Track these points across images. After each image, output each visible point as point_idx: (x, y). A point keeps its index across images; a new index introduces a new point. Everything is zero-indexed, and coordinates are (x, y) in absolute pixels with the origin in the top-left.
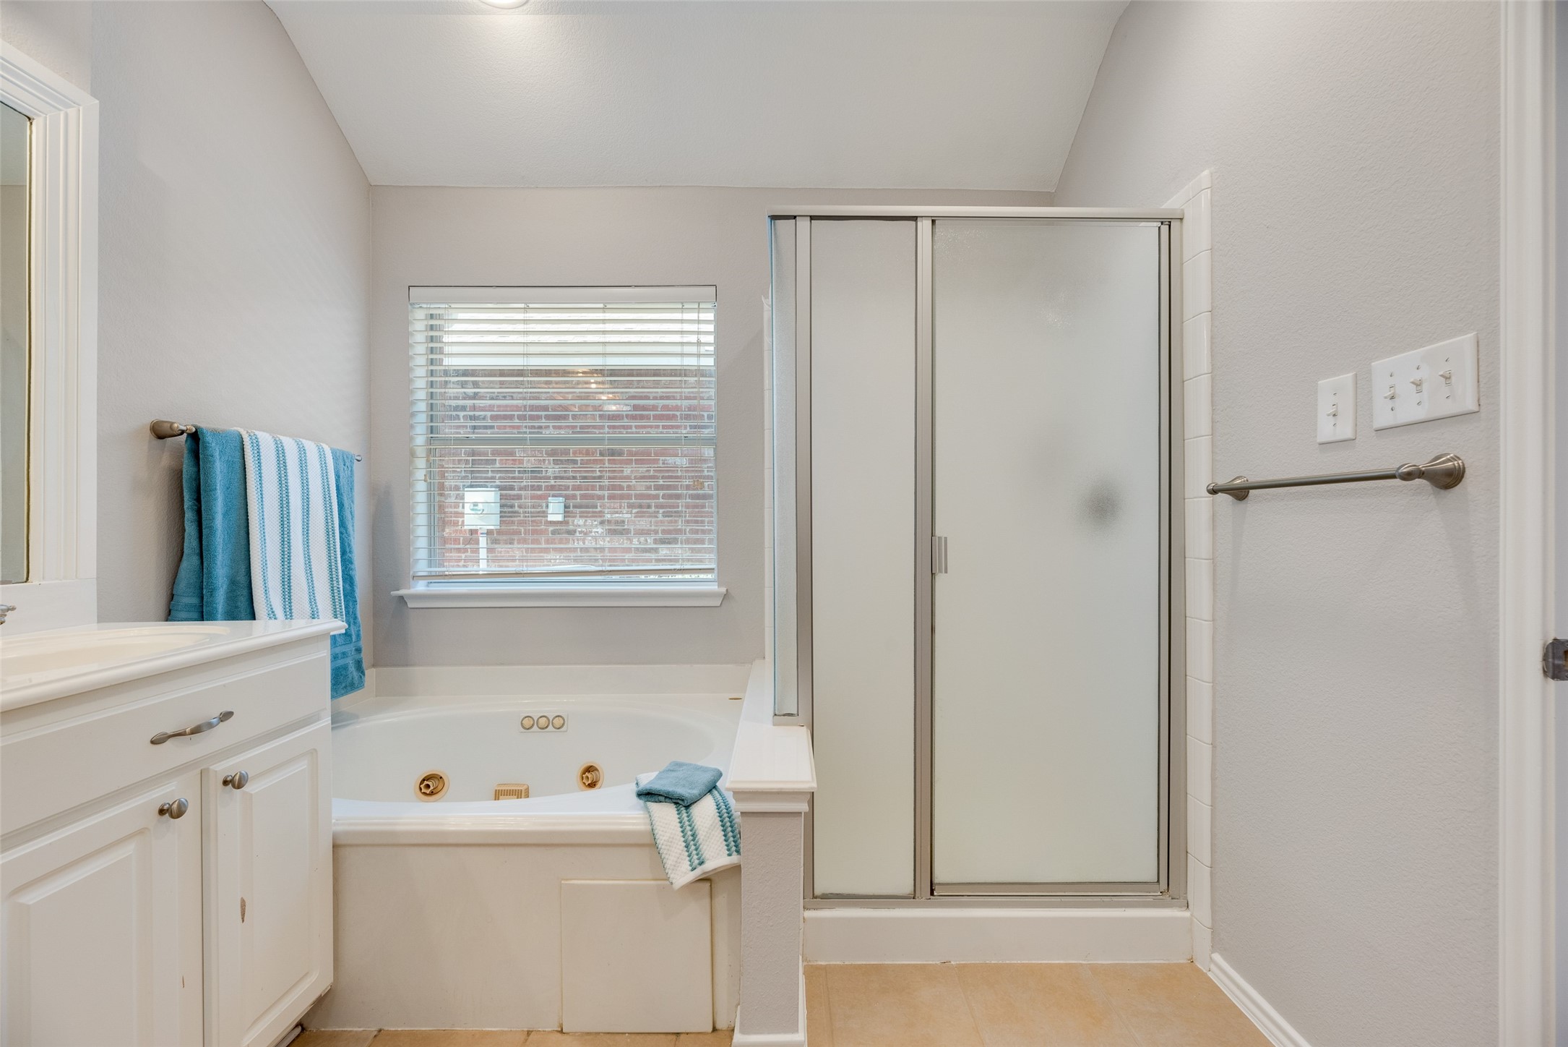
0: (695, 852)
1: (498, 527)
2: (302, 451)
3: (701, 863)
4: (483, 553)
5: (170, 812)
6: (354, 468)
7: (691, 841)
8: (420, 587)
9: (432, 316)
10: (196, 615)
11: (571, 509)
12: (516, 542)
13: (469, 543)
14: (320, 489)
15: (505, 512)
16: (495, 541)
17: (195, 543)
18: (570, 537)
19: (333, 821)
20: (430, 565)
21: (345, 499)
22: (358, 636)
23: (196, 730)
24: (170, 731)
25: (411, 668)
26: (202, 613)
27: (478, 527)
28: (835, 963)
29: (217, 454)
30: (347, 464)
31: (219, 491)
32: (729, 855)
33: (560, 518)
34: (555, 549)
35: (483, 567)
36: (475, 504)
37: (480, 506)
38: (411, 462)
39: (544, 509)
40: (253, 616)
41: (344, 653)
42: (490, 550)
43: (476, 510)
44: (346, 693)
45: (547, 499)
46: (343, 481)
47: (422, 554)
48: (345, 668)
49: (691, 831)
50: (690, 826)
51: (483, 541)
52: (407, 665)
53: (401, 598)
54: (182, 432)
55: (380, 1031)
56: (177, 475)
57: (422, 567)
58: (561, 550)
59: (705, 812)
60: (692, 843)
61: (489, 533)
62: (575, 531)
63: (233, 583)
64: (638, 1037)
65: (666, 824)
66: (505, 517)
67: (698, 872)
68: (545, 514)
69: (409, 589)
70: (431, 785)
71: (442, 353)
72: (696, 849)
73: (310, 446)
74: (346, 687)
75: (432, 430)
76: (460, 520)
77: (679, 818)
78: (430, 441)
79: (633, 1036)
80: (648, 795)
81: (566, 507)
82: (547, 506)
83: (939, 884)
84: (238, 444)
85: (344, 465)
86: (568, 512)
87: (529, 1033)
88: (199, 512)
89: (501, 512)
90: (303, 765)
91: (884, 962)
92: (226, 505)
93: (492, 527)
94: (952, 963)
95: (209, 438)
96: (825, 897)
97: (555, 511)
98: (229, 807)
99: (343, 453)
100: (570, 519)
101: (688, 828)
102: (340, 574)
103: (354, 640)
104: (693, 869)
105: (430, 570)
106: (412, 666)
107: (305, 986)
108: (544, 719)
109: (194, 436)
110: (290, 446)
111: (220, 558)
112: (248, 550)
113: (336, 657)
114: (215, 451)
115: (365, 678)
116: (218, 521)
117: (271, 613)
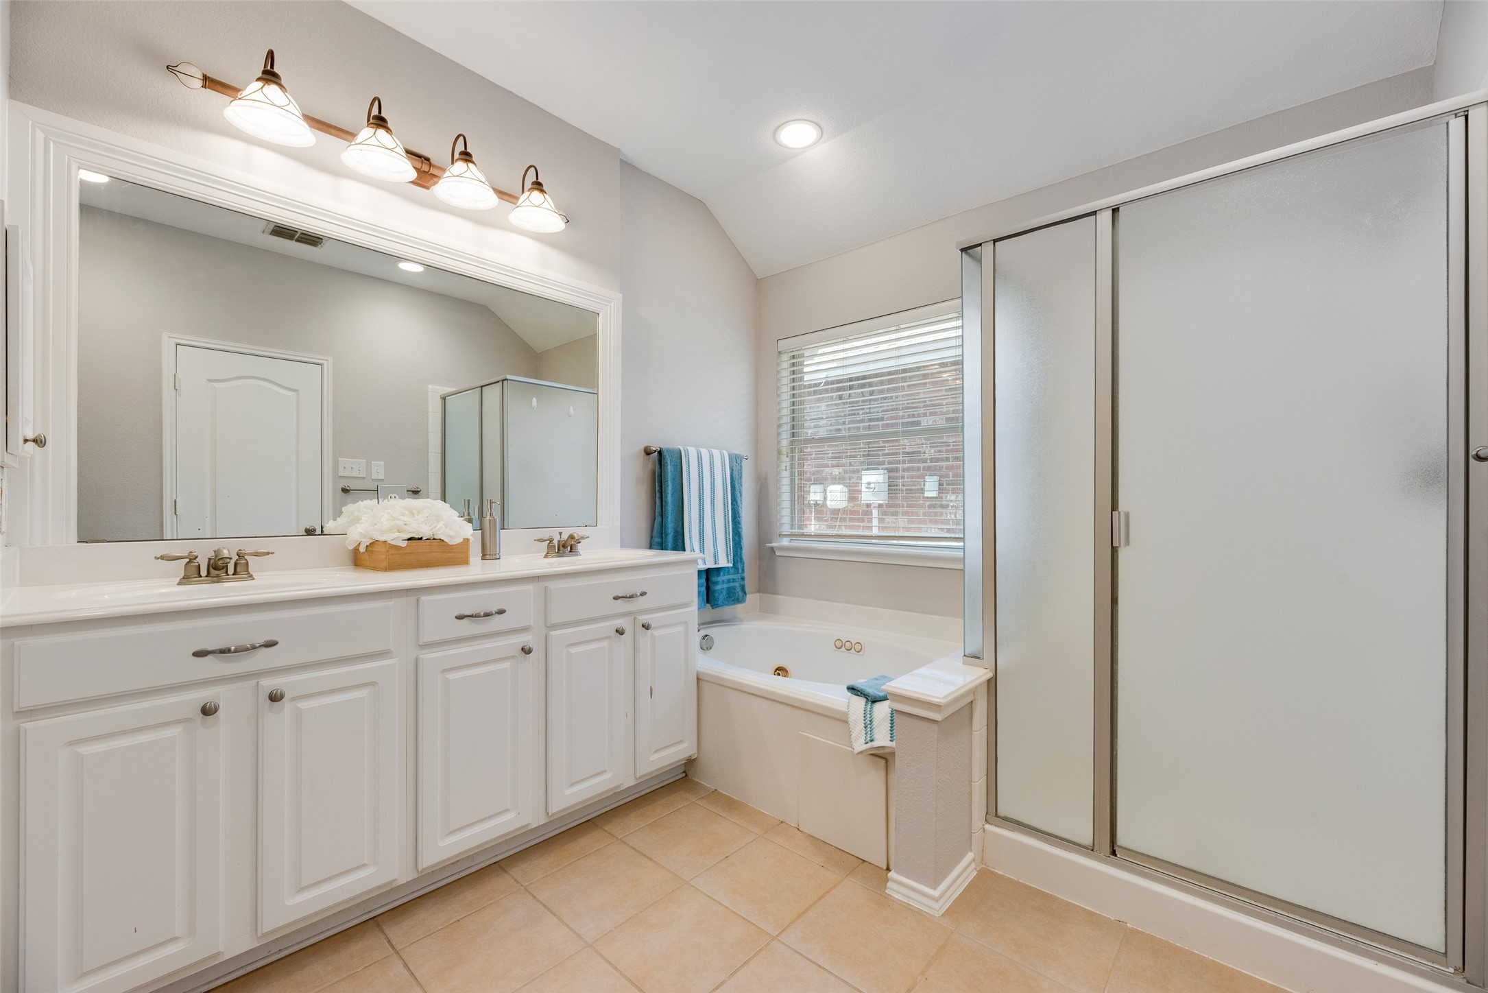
0: (869, 732)
1: (887, 502)
2: (711, 456)
3: (872, 741)
4: (875, 522)
5: (620, 632)
6: (743, 464)
7: (869, 725)
8: (785, 542)
9: (794, 357)
10: (660, 547)
11: (945, 486)
12: (900, 515)
13: (865, 515)
14: (721, 479)
15: (892, 490)
16: (885, 514)
17: (660, 510)
18: (944, 511)
19: (700, 666)
20: (792, 527)
21: (736, 484)
22: (743, 570)
23: (631, 597)
24: (620, 595)
25: (777, 596)
26: (662, 546)
27: (872, 502)
28: (1009, 876)
29: (669, 462)
30: (738, 462)
31: (669, 482)
32: (891, 741)
33: (934, 494)
34: (931, 521)
35: (875, 532)
36: (869, 483)
37: (872, 485)
38: (778, 458)
39: (922, 487)
40: (684, 550)
41: (734, 579)
42: (881, 520)
43: (869, 488)
44: (734, 604)
45: (924, 478)
46: (735, 473)
47: (786, 520)
48: (734, 588)
49: (870, 718)
50: (870, 714)
51: (875, 512)
52: (775, 594)
53: (772, 548)
54: (655, 451)
55: (716, 790)
56: (654, 472)
57: (786, 529)
58: (936, 522)
59: (882, 710)
60: (869, 726)
61: (880, 506)
62: (948, 506)
63: (676, 532)
64: (839, 851)
65: (857, 710)
66: (892, 494)
67: (870, 745)
68: (922, 490)
69: (777, 542)
70: (780, 671)
72: (871, 731)
73: (716, 453)
74: (734, 600)
75: (793, 435)
76: (860, 496)
77: (865, 709)
78: (792, 443)
79: (836, 849)
80: (852, 689)
81: (940, 485)
82: (924, 485)
83: (1121, 847)
84: (679, 455)
85: (736, 463)
86: (943, 489)
87: (782, 822)
88: (661, 493)
89: (889, 489)
90: (680, 629)
91: (1056, 895)
92: (673, 489)
93: (881, 502)
94: (1128, 925)
95: (665, 454)
96: (1006, 819)
97: (931, 488)
98: (645, 638)
99: (736, 455)
100: (944, 495)
101: (869, 716)
102: (731, 530)
103: (740, 572)
104: (867, 743)
105: (791, 531)
106: (778, 594)
107: (681, 746)
108: (849, 643)
109: (660, 453)
110: (705, 453)
111: (670, 517)
112: (683, 514)
113: (729, 581)
114: (668, 459)
115: (747, 596)
116: (669, 498)
117: (692, 550)
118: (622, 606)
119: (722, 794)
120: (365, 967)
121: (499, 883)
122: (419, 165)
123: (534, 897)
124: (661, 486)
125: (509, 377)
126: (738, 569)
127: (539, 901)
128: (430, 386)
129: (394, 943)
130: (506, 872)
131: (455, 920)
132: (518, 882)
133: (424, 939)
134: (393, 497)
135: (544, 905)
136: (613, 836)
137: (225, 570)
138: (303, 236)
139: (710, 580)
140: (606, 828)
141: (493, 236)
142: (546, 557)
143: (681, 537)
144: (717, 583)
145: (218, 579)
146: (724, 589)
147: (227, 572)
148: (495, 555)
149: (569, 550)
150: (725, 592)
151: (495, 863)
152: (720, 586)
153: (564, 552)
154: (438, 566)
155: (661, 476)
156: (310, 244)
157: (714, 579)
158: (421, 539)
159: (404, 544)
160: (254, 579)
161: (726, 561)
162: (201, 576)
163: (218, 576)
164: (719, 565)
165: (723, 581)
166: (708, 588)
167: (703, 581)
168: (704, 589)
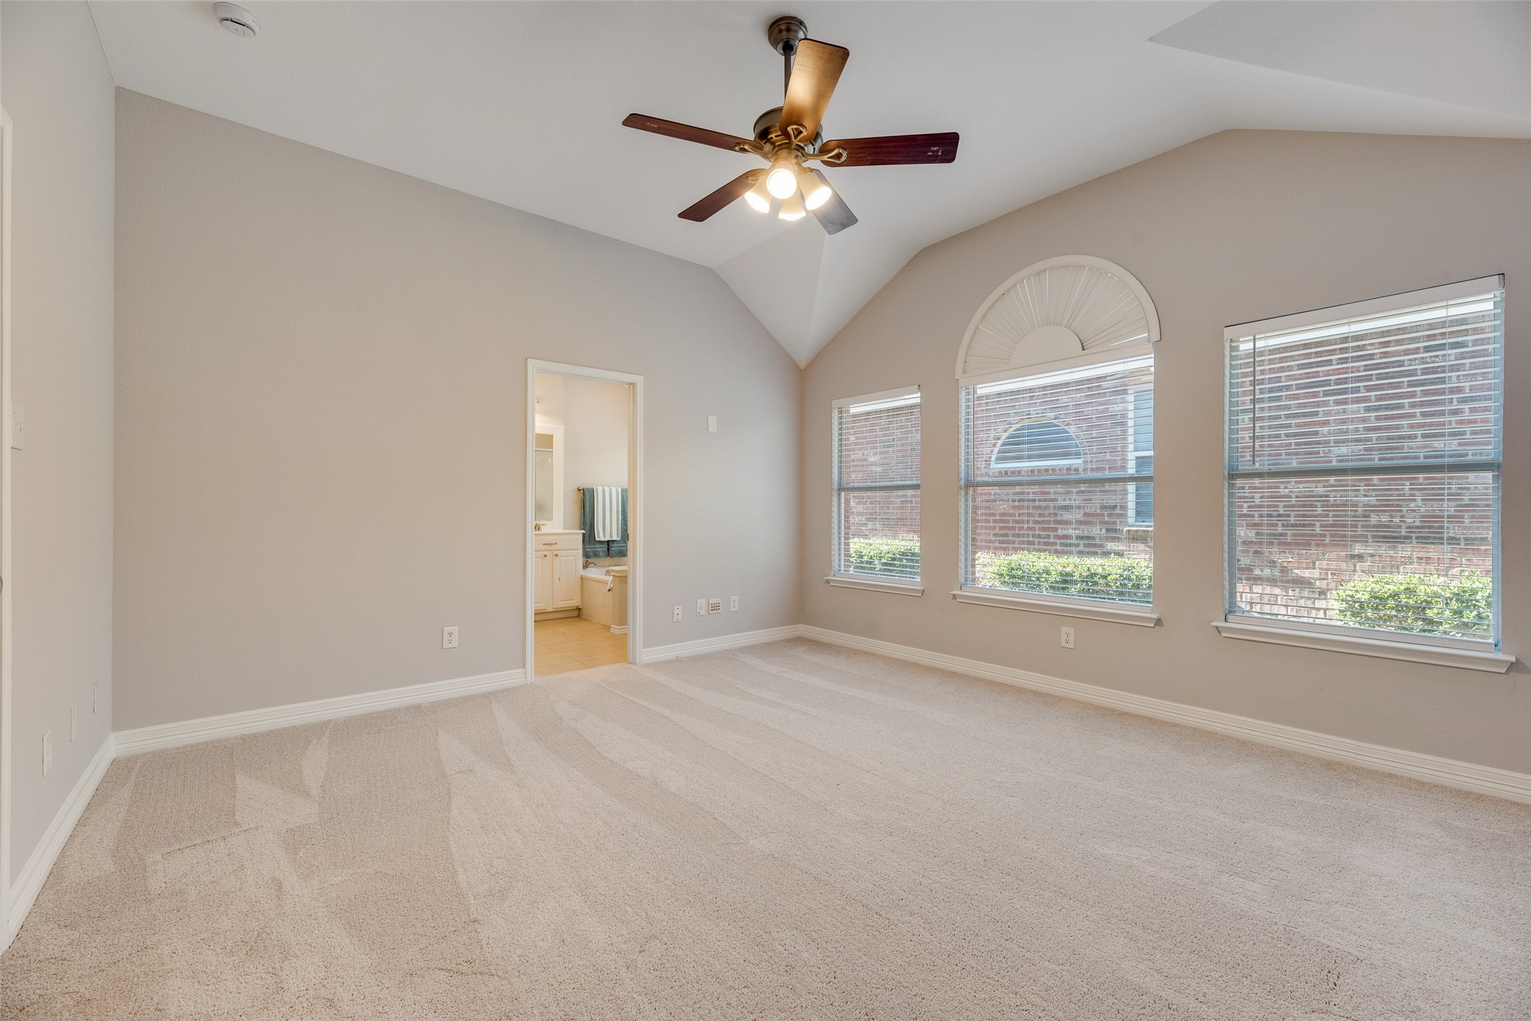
2: (611, 491)
14: (616, 500)
23: (552, 544)
29: (587, 494)
31: (587, 502)
56: (580, 498)
63: (591, 524)
73: (614, 489)
84: (592, 490)
85: (626, 492)
90: (573, 558)
92: (589, 505)
95: (586, 491)
99: (623, 488)
107: (573, 601)
109: (584, 490)
110: (607, 489)
111: (587, 516)
112: (594, 516)
113: (620, 547)
116: (587, 509)
117: (598, 532)
118: (546, 546)
124: (584, 503)
126: (625, 541)
139: (609, 545)
143: (593, 526)
144: (612, 547)
150: (616, 551)
152: (614, 548)
155: (584, 500)
157: (611, 545)
161: (617, 538)
164: (613, 539)
165: (616, 547)
166: (608, 549)
167: (606, 546)
168: (606, 549)
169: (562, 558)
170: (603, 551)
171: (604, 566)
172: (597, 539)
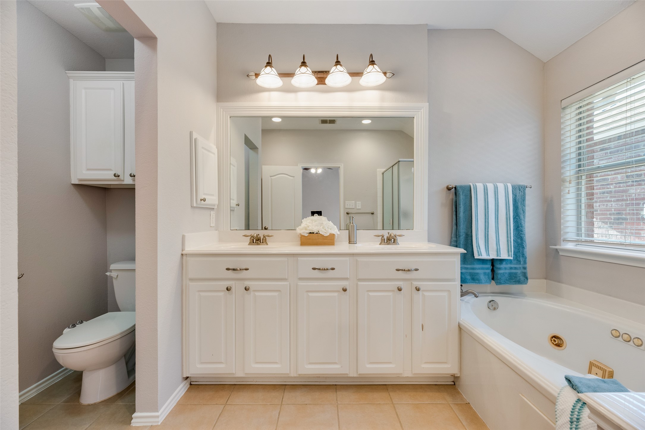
2: (496, 188)
5: (399, 289)
6: (525, 191)
7: (575, 422)
8: (570, 246)
17: (455, 221)
19: (461, 319)
20: (578, 235)
21: (520, 205)
22: (524, 262)
23: (409, 270)
24: (401, 269)
29: (461, 193)
30: (521, 190)
31: (461, 205)
38: (562, 185)
41: (516, 268)
46: (519, 198)
47: (571, 230)
48: (516, 274)
49: (577, 416)
52: (559, 282)
53: (557, 250)
54: (453, 188)
55: (469, 403)
57: (571, 236)
65: (566, 401)
69: (561, 246)
70: (556, 341)
71: (593, 128)
73: (501, 186)
74: (516, 281)
75: (580, 166)
77: (574, 404)
78: (578, 172)
80: (569, 381)
84: (469, 189)
85: (520, 191)
92: (464, 209)
95: (460, 188)
98: (418, 296)
99: (518, 186)
101: (577, 413)
103: (522, 263)
105: (578, 238)
106: (562, 283)
107: (445, 366)
108: (627, 336)
109: (455, 188)
110: (490, 187)
111: (462, 226)
112: (472, 224)
113: (511, 268)
114: (460, 192)
115: (529, 280)
116: (461, 214)
117: (478, 246)
118: (401, 274)
119: (471, 408)
120: (270, 404)
121: (330, 395)
122: (316, 75)
123: (338, 411)
124: (456, 208)
125: (400, 160)
126: (520, 261)
127: (338, 415)
128: (378, 169)
129: (283, 400)
130: (336, 392)
131: (306, 403)
132: (337, 400)
133: (292, 405)
134: (316, 215)
135: (338, 419)
136: (392, 400)
137: (259, 241)
138: (330, 121)
139: (495, 266)
140: (391, 394)
141: (357, 95)
142: (380, 244)
143: (471, 238)
144: (500, 269)
145: (258, 244)
146: (506, 273)
147: (260, 242)
148: (354, 242)
149: (393, 241)
150: (507, 276)
151: (335, 385)
152: (503, 270)
153: (390, 243)
154: (321, 245)
155: (456, 202)
156: (332, 123)
157: (497, 265)
158: (314, 233)
159: (306, 235)
160: (268, 245)
161: (507, 256)
162: (254, 243)
163: (258, 243)
164: (502, 257)
165: (505, 269)
166: (493, 270)
167: (489, 266)
168: (489, 271)
169: (426, 294)
170: (485, 273)
171: (485, 293)
172: (476, 257)
